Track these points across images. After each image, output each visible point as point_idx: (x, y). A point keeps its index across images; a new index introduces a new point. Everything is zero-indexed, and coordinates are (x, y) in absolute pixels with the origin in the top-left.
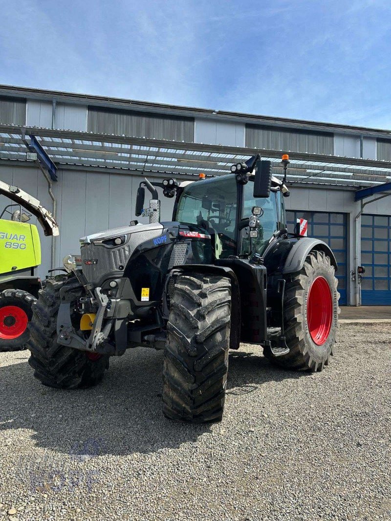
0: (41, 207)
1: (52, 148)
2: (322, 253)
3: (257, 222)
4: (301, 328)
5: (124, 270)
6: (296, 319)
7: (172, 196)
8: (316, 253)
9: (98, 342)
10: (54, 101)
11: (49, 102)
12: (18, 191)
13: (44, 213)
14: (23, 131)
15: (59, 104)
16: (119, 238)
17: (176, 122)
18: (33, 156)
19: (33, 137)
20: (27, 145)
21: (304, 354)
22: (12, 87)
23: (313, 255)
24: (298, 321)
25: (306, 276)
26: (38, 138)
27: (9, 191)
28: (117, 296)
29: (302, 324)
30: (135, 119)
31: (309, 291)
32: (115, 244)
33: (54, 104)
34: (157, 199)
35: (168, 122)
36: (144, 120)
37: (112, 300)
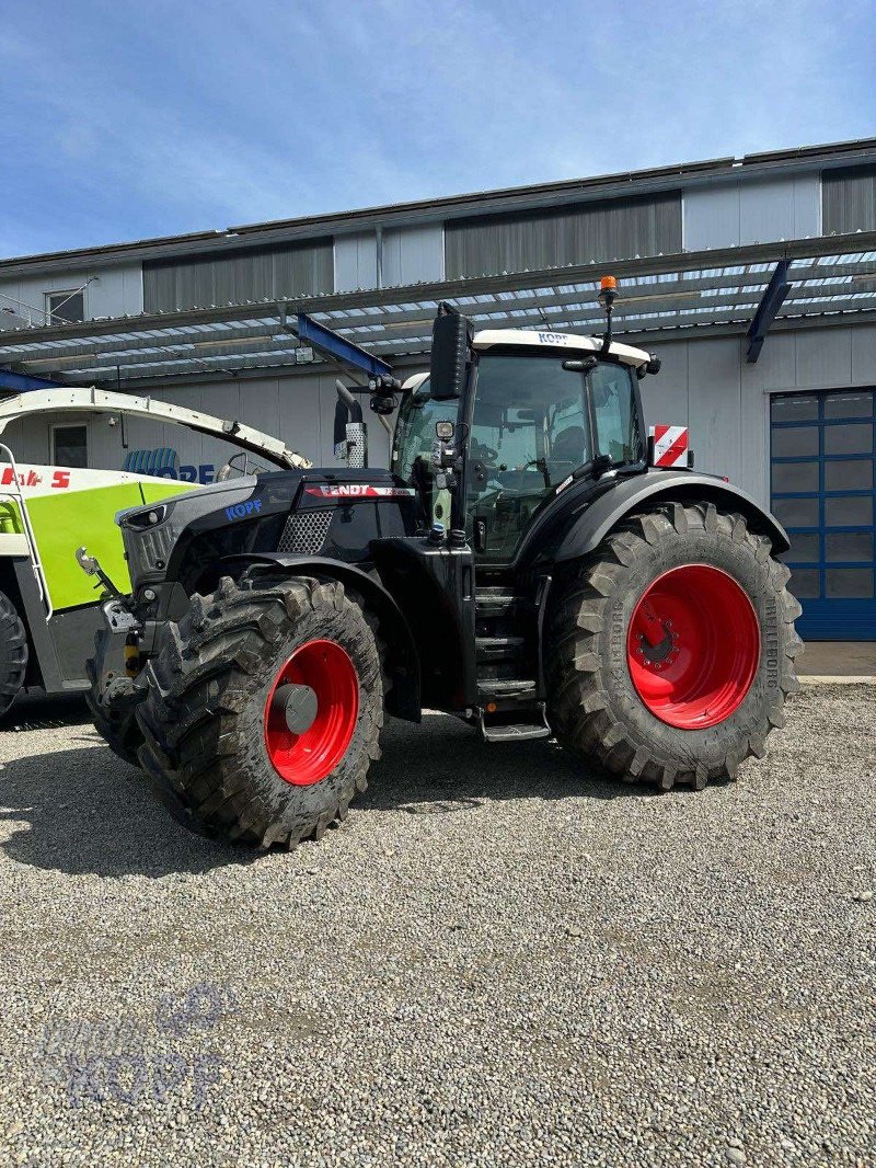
0: (289, 452)
1: (363, 330)
2: (706, 507)
3: (443, 453)
4: (594, 686)
5: (165, 569)
6: (573, 664)
7: (389, 411)
8: (671, 509)
9: (113, 694)
10: (379, 229)
11: (368, 234)
12: (236, 429)
13: (297, 465)
14: (282, 309)
15: (390, 232)
16: (153, 511)
17: (636, 211)
18: (306, 354)
19: (303, 317)
20: (295, 333)
21: (608, 742)
22: (308, 219)
23: (665, 514)
24: (578, 667)
25: (617, 567)
26: (318, 317)
27: (221, 431)
28: (159, 615)
29: (598, 677)
30: (541, 226)
31: (630, 601)
32: (149, 523)
33: (379, 234)
34: (360, 420)
35: (617, 215)
36: (562, 224)
37: (148, 623)
